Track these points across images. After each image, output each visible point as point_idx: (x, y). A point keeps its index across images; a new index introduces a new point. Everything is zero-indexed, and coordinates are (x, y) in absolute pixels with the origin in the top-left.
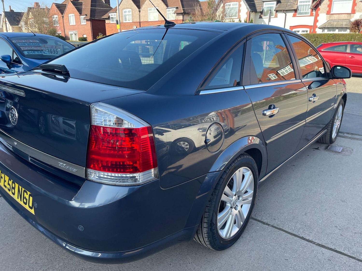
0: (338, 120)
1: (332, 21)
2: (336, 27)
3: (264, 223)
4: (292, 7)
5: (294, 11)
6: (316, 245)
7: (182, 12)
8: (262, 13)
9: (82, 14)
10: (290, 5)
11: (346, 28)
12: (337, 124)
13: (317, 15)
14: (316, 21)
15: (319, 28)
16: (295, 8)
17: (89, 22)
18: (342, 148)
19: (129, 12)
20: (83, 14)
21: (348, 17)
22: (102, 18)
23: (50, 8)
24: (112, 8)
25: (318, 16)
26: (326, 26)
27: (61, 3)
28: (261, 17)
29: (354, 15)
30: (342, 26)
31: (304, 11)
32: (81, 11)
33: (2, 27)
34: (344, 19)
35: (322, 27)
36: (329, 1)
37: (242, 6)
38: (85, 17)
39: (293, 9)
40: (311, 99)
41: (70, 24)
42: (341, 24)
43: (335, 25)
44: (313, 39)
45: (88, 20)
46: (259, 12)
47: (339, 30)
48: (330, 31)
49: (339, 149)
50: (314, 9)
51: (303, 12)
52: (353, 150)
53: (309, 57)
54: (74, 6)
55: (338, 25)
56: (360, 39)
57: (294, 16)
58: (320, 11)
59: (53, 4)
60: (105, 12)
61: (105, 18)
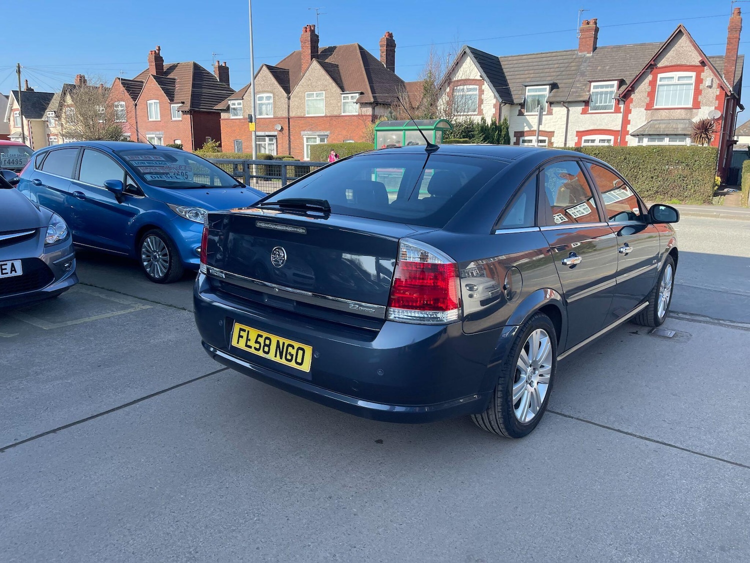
0: (665, 289)
1: (656, 122)
2: (665, 133)
3: (566, 416)
4: (581, 96)
5: (584, 104)
6: (638, 437)
7: (372, 100)
8: (522, 105)
9: (175, 101)
10: (576, 92)
11: (685, 135)
12: (665, 295)
13: (628, 112)
14: (626, 122)
15: (631, 135)
16: (586, 98)
17: (189, 116)
18: (674, 333)
19: (268, 98)
20: (178, 101)
21: (687, 114)
22: (214, 108)
23: (111, 87)
24: (233, 91)
25: (630, 113)
26: (645, 131)
27: (131, 79)
28: (521, 114)
29: (698, 112)
30: (677, 131)
31: (603, 104)
32: (172, 96)
33: (8, 121)
34: (680, 118)
35: (639, 134)
36: (649, 85)
37: (485, 93)
38: (180, 107)
39: (582, 99)
40: (622, 250)
41: (150, 120)
42: (675, 128)
43: (662, 130)
44: (621, 156)
45: (186, 111)
46: (517, 104)
47: (671, 139)
48: (653, 140)
49: (670, 334)
50: (622, 100)
51: (601, 105)
52: (691, 335)
53: (616, 191)
54: (159, 86)
55: (667, 129)
56: (709, 156)
57: (584, 112)
58: (634, 103)
59: (118, 80)
60: (222, 99)
61: (221, 110)
